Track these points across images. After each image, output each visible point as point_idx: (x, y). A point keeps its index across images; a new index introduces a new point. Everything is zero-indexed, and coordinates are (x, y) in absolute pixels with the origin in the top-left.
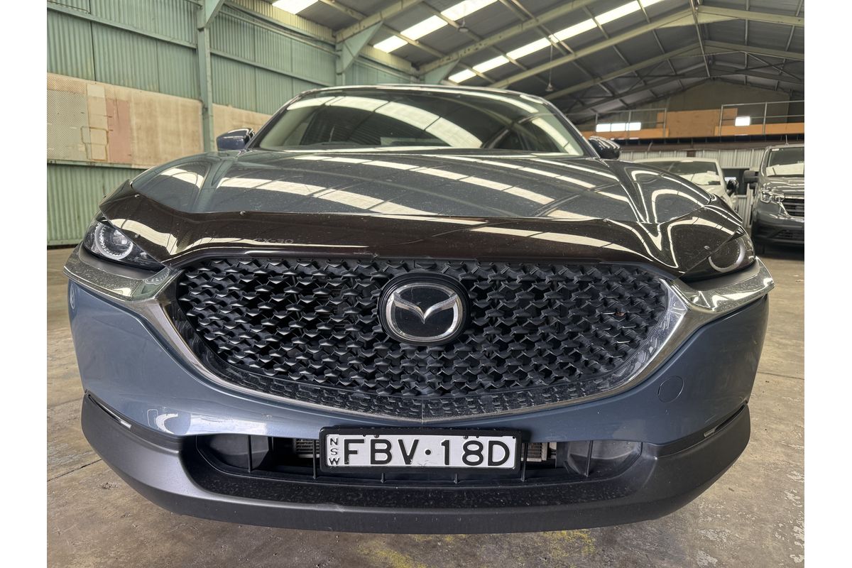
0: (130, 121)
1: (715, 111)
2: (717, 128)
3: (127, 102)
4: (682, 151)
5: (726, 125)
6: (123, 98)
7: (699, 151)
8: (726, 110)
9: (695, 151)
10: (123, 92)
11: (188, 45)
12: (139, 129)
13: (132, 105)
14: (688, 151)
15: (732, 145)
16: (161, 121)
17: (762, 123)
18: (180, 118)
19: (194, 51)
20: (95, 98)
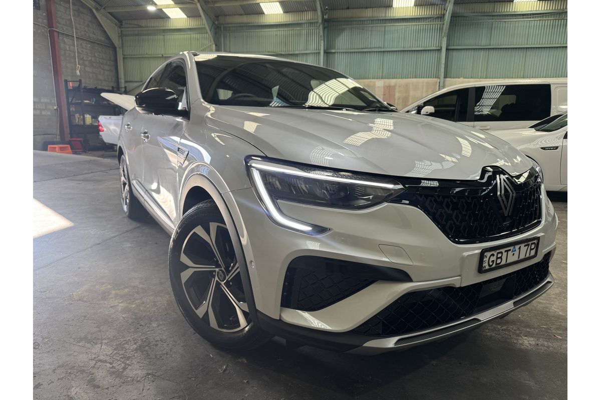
0: (394, 95)
3: (395, 86)
6: (392, 84)
10: (393, 82)
11: (435, 48)
12: (399, 98)
13: (397, 87)
16: (412, 93)
18: (425, 90)
19: (440, 50)
20: (379, 87)
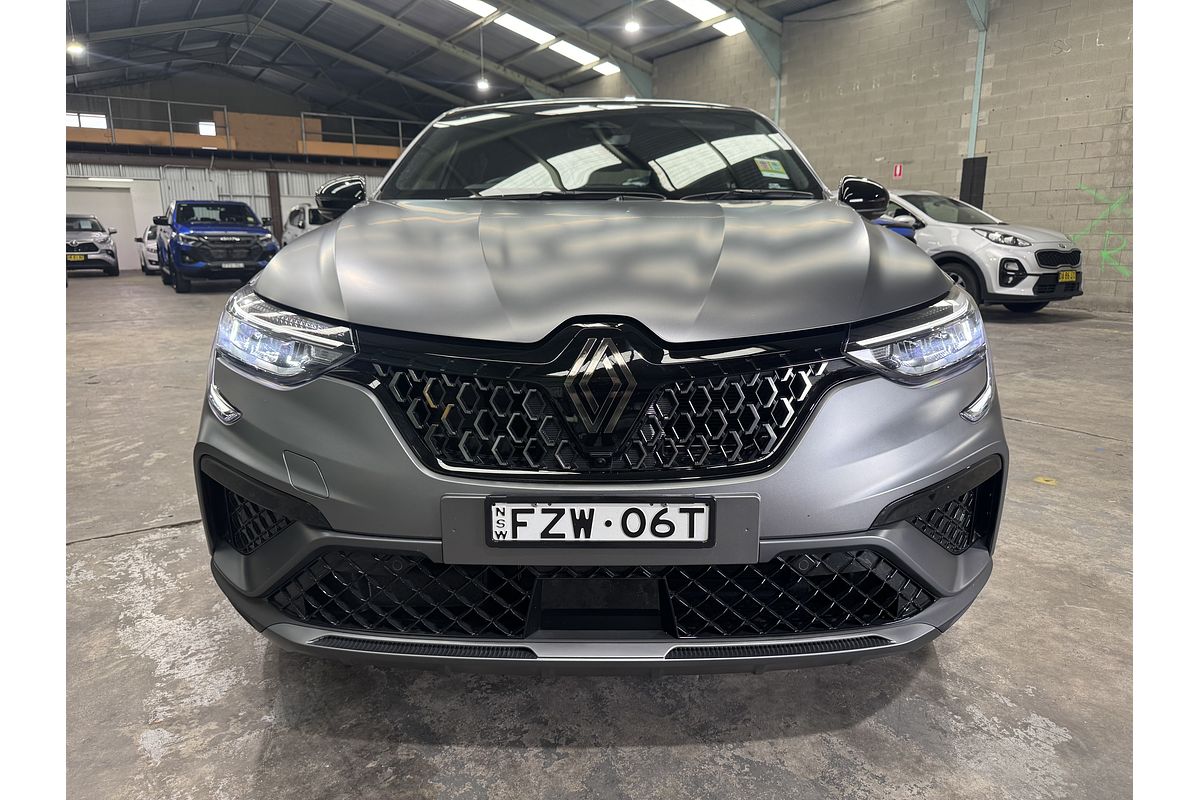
1: (294, 119)
2: (300, 142)
4: (260, 171)
5: (310, 140)
7: (282, 172)
8: (307, 119)
9: (277, 173)
14: (267, 172)
15: (322, 167)
17: (351, 142)
